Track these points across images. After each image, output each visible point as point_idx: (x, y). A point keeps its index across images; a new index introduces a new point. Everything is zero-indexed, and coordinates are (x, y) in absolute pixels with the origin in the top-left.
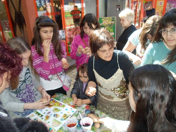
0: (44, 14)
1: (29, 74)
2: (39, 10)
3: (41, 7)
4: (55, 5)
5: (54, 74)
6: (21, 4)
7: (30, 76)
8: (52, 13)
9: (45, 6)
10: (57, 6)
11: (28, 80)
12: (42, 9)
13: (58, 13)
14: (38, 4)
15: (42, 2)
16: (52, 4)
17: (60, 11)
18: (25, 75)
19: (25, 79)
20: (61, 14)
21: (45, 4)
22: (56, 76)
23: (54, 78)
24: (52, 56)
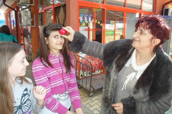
0: (85, 29)
1: (27, 96)
2: (81, 25)
3: (84, 23)
4: (97, 21)
5: (62, 93)
6: (66, 20)
7: (28, 100)
8: (93, 29)
9: (87, 22)
10: (99, 23)
11: (25, 105)
12: (84, 24)
13: (99, 30)
14: (81, 20)
15: (86, 18)
16: (95, 21)
17: (101, 28)
18: (22, 97)
19: (21, 103)
20: (102, 31)
21: (88, 21)
22: (64, 95)
23: (61, 98)
24: (61, 69)
